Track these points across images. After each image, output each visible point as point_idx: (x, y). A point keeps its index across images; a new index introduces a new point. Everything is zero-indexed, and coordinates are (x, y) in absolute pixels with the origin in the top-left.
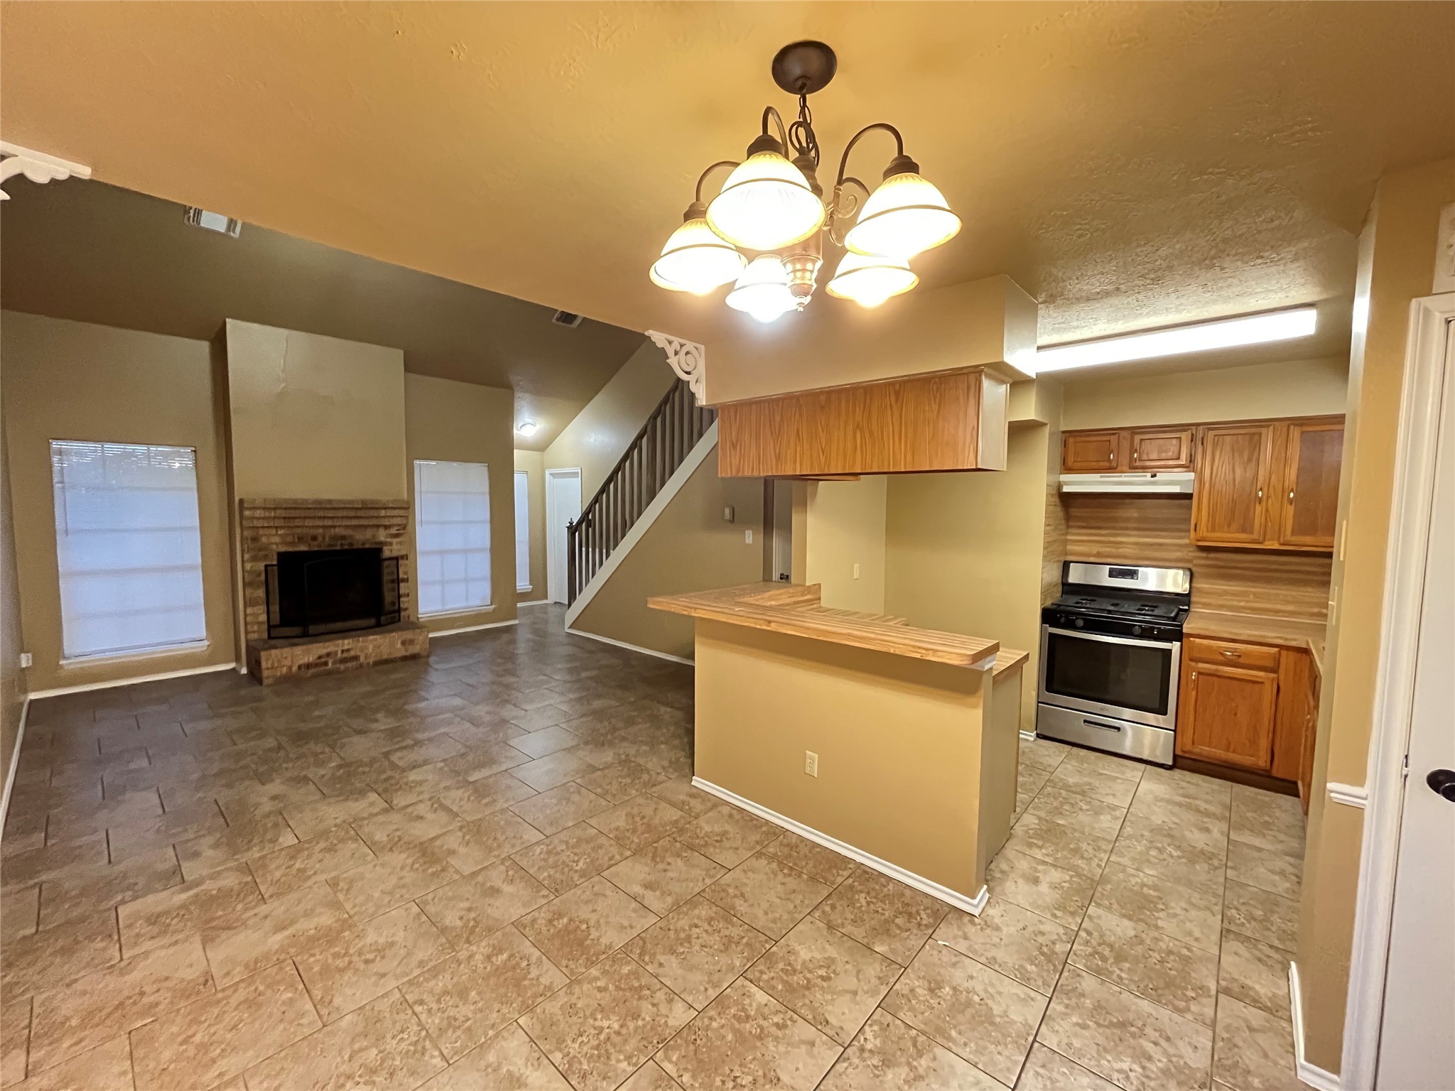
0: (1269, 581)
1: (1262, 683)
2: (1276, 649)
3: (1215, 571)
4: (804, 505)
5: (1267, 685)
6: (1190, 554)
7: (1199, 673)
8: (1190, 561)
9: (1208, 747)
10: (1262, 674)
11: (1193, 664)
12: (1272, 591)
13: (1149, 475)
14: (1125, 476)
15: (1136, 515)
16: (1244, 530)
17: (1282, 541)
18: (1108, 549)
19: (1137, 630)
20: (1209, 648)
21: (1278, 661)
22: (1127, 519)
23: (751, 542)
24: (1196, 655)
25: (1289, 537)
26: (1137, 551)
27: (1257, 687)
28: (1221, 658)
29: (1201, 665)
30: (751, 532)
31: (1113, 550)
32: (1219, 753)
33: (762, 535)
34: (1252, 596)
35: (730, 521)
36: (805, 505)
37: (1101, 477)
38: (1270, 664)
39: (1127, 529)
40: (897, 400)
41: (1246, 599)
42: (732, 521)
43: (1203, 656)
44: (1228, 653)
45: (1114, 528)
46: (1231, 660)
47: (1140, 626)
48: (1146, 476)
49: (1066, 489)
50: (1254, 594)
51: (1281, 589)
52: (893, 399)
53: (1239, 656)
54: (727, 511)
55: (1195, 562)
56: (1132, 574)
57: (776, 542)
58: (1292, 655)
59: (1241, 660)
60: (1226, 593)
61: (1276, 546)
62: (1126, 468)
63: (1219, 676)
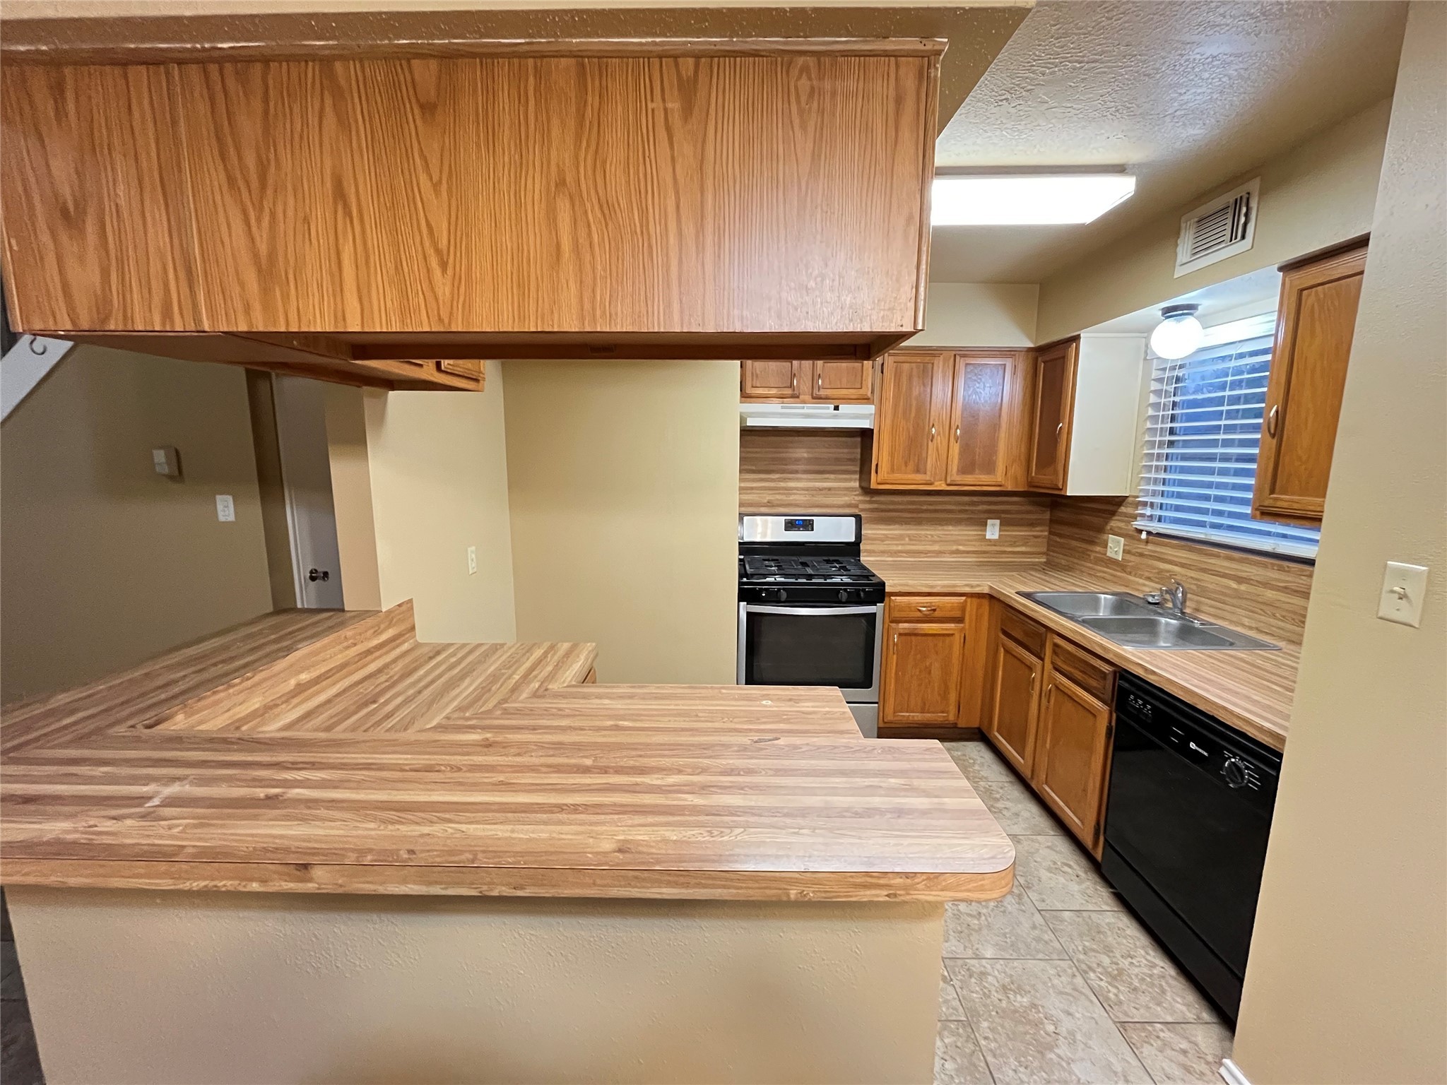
0: (919, 522)
1: (952, 635)
2: (964, 598)
3: (875, 515)
4: (356, 440)
5: (957, 636)
6: (856, 498)
7: (900, 635)
8: (856, 506)
9: (907, 712)
10: (952, 625)
11: (893, 625)
12: (923, 532)
13: (833, 406)
14: (808, 408)
15: (805, 455)
16: (918, 471)
17: (949, 482)
18: (778, 497)
19: (844, 596)
20: (909, 606)
21: (963, 608)
22: (797, 461)
23: (232, 518)
24: (896, 614)
25: (954, 476)
26: (808, 498)
27: (948, 639)
28: (919, 614)
29: (902, 626)
30: (230, 499)
31: (784, 497)
32: (917, 717)
33: (259, 503)
34: (907, 539)
35: (171, 477)
36: (363, 442)
37: (782, 408)
38: (957, 614)
39: (797, 472)
40: (687, 111)
41: (903, 542)
42: (178, 473)
43: (903, 614)
44: (924, 609)
45: (783, 472)
46: (926, 616)
47: (845, 590)
48: (828, 408)
49: (751, 422)
50: (909, 536)
51: (930, 530)
52: (674, 105)
53: (934, 610)
54: (160, 456)
55: (861, 506)
56: (808, 526)
57: (295, 520)
58: (975, 601)
59: (937, 614)
60: (887, 537)
61: (944, 487)
62: (808, 397)
63: (916, 635)
